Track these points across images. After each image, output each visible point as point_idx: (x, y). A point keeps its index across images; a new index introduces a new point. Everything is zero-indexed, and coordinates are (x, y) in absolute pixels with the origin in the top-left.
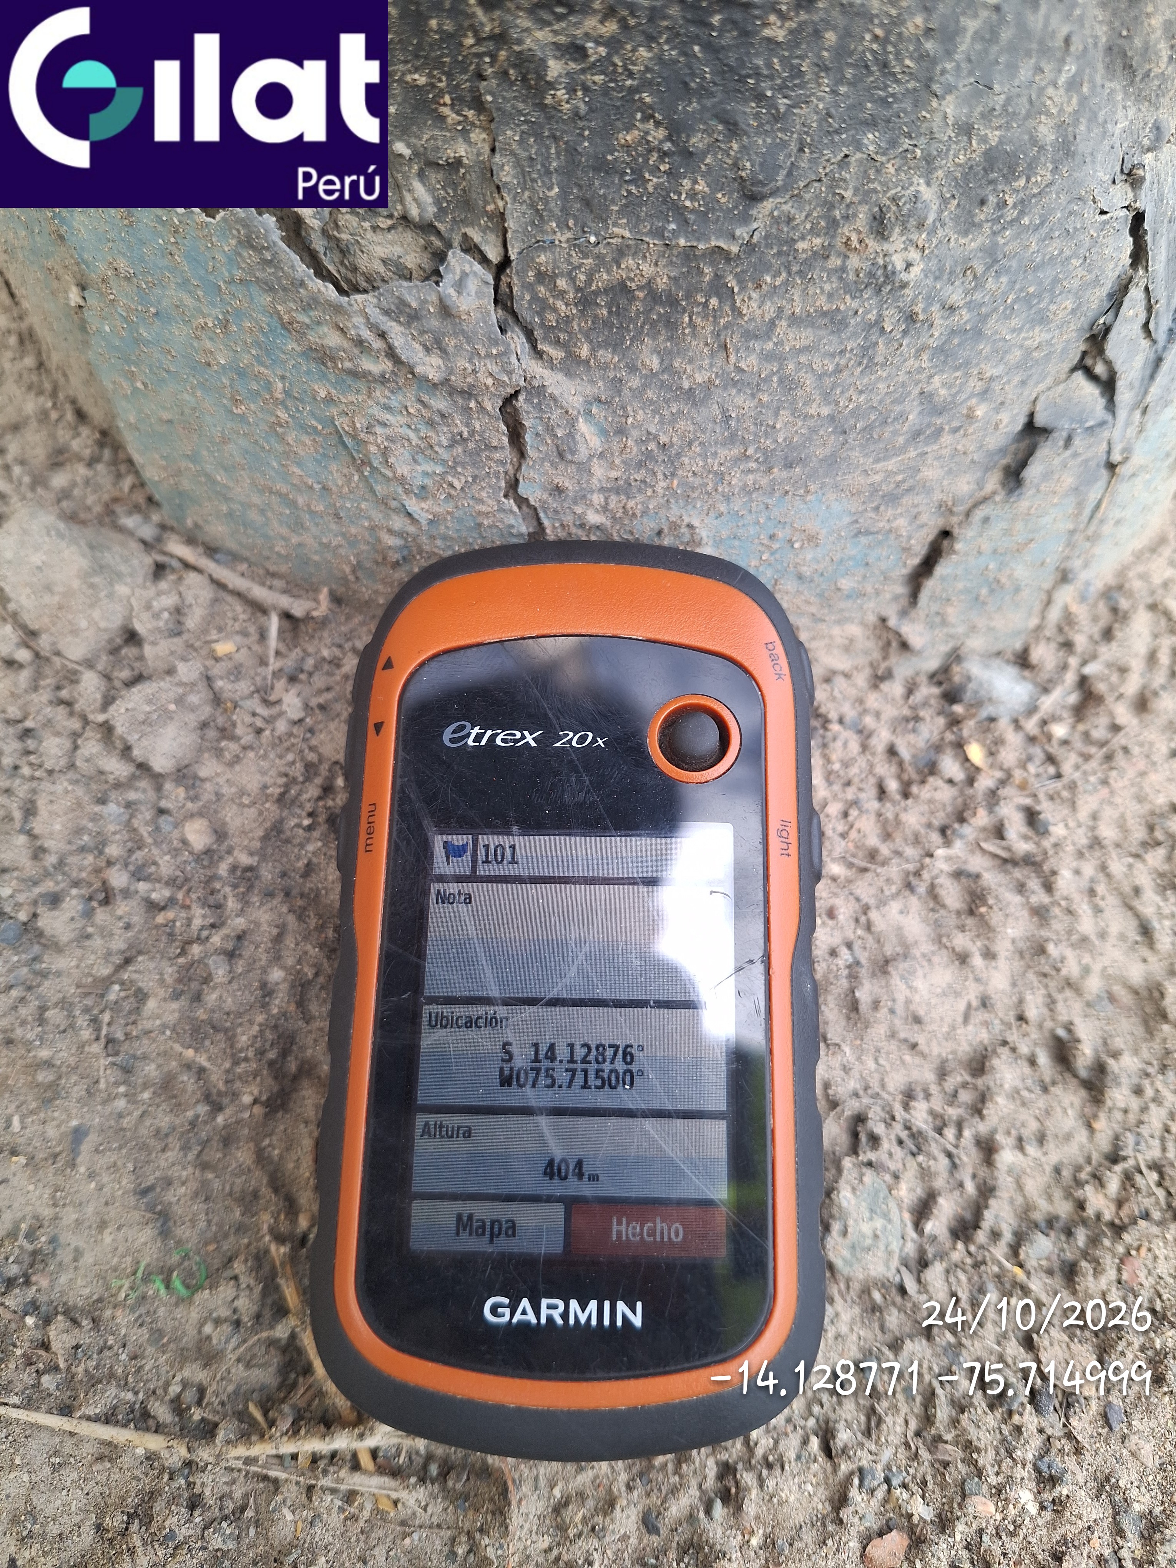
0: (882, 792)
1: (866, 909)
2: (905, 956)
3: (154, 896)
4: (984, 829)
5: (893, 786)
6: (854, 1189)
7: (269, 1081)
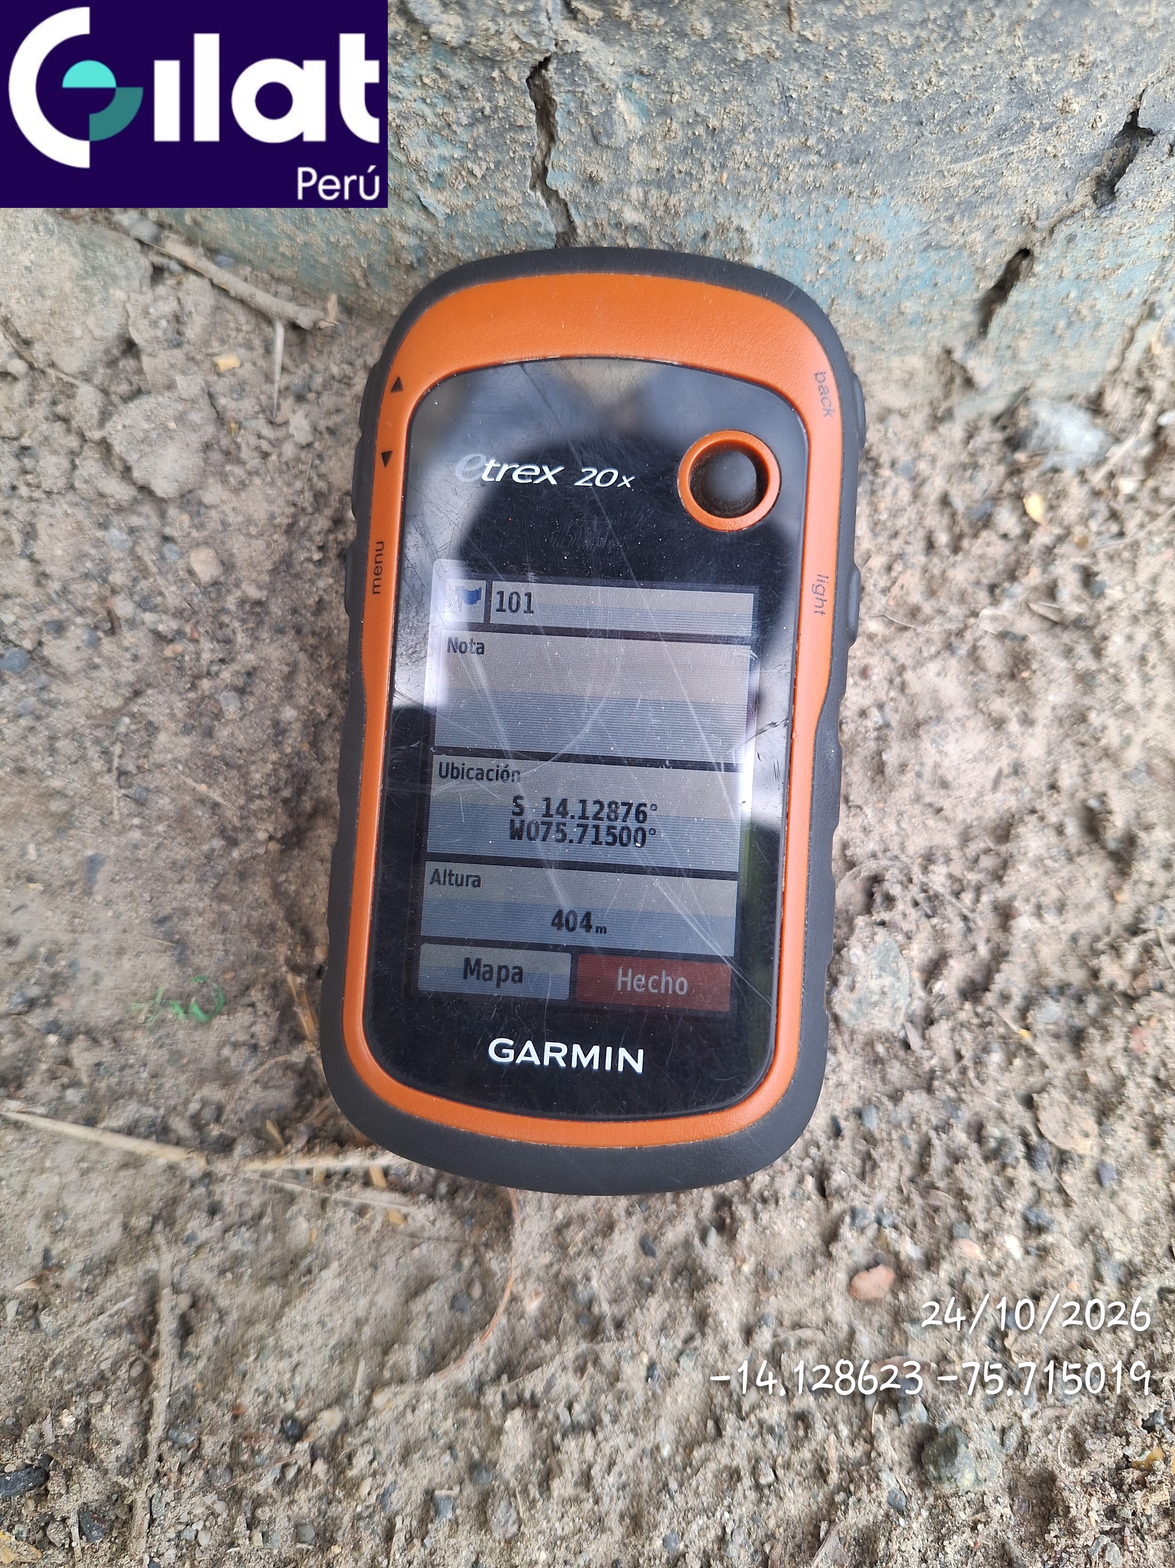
0: (930, 545)
1: (902, 669)
2: (939, 719)
3: (161, 628)
4: (1035, 589)
5: (943, 538)
6: (865, 947)
7: (284, 819)
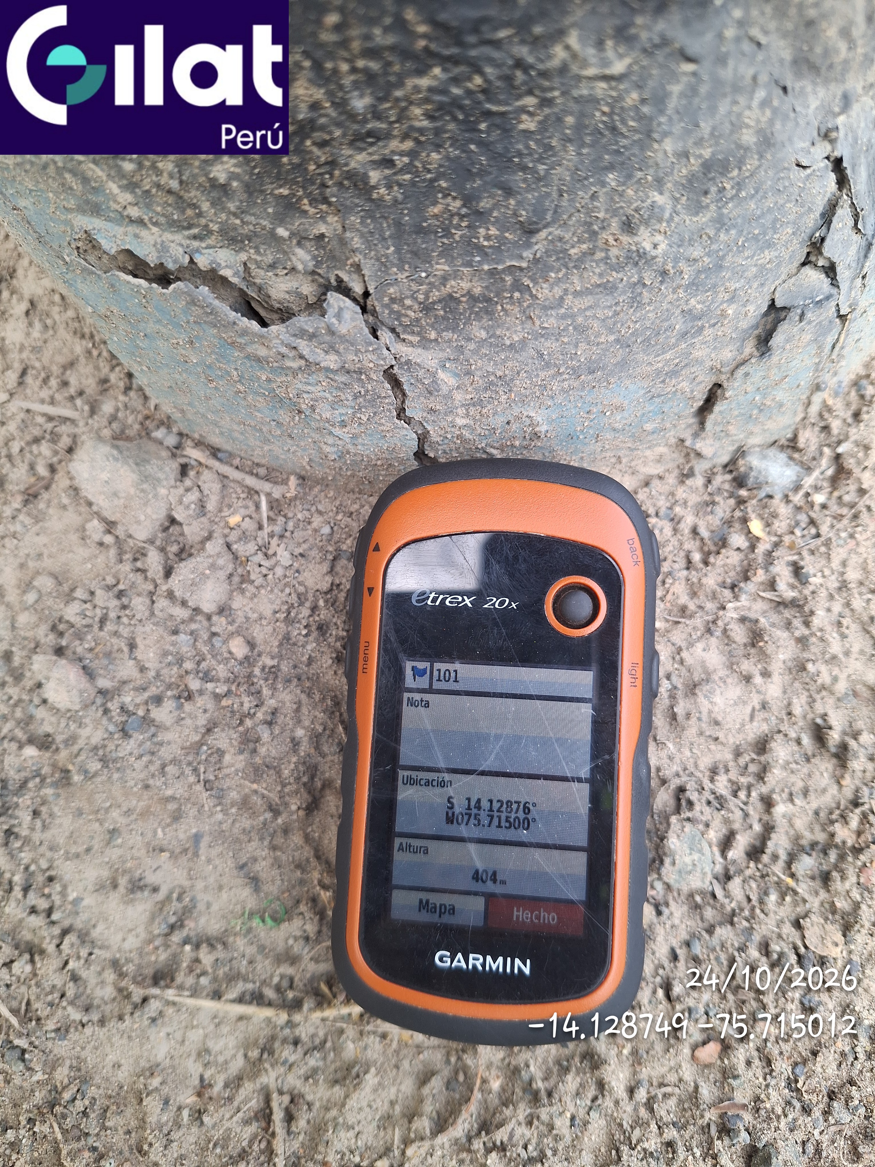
0: (689, 564)
1: (679, 650)
2: (708, 681)
3: (217, 691)
4: (762, 583)
5: (697, 557)
6: (678, 836)
7: (305, 796)
